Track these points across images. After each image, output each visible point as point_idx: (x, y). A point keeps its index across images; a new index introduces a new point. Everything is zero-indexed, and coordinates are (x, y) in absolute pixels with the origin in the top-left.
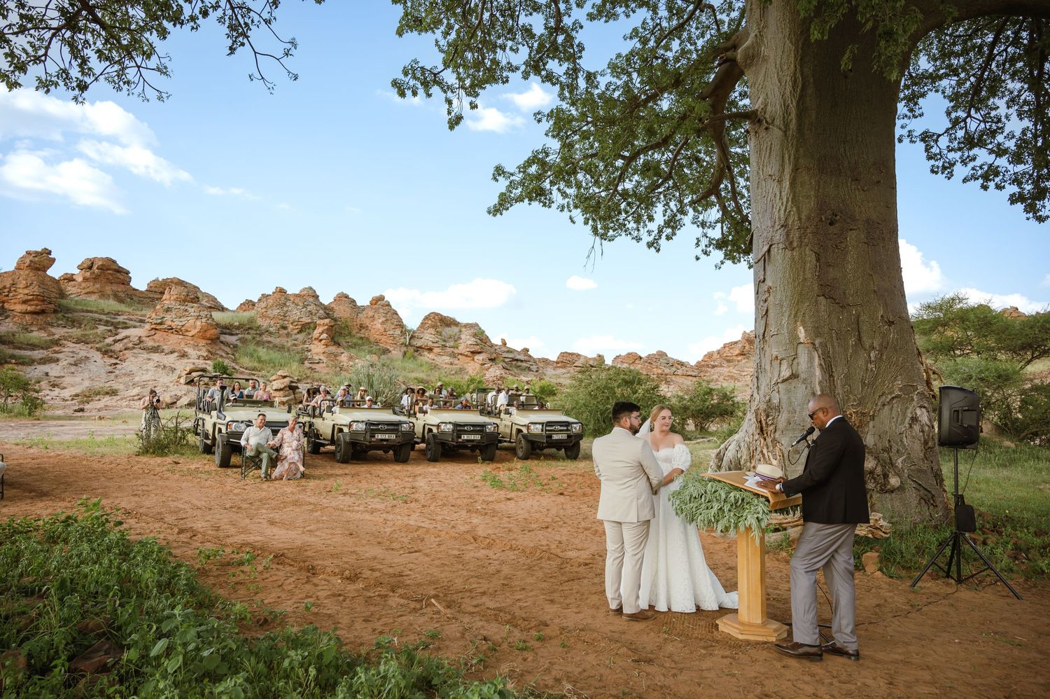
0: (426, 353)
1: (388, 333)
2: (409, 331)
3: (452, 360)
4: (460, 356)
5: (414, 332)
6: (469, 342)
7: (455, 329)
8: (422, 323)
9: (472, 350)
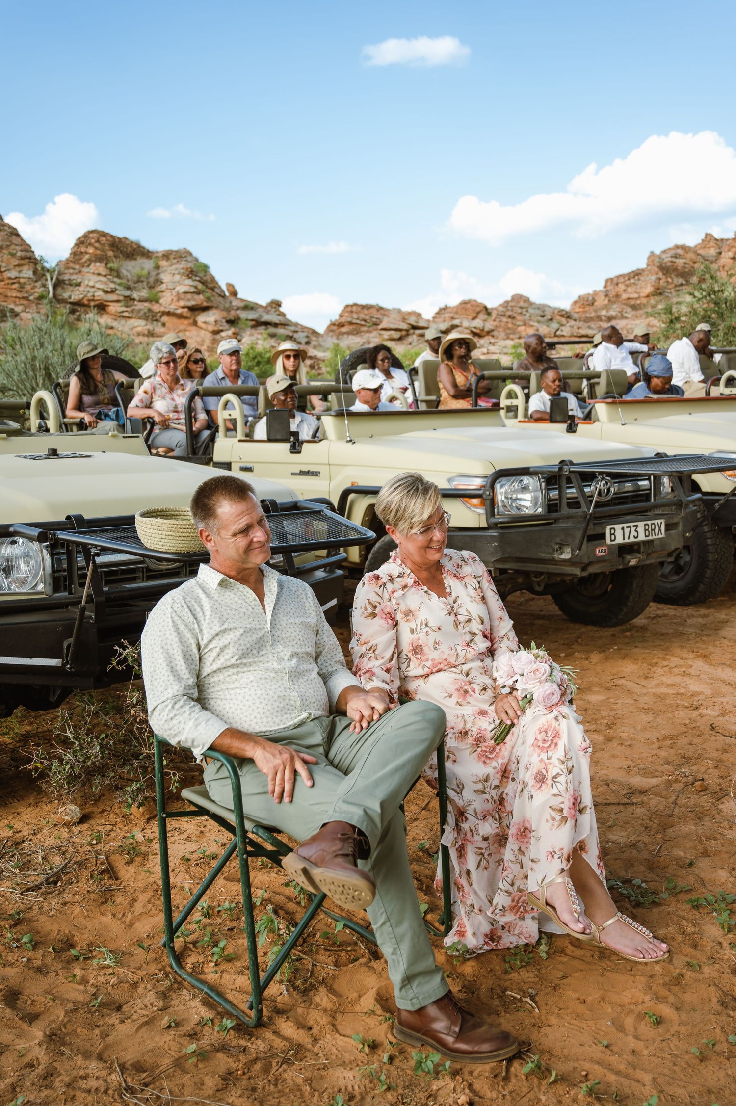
0: (93, 315)
2: (51, 271)
3: (150, 327)
4: (165, 319)
5: (61, 272)
6: (182, 289)
7: (148, 265)
8: (74, 253)
9: (191, 303)
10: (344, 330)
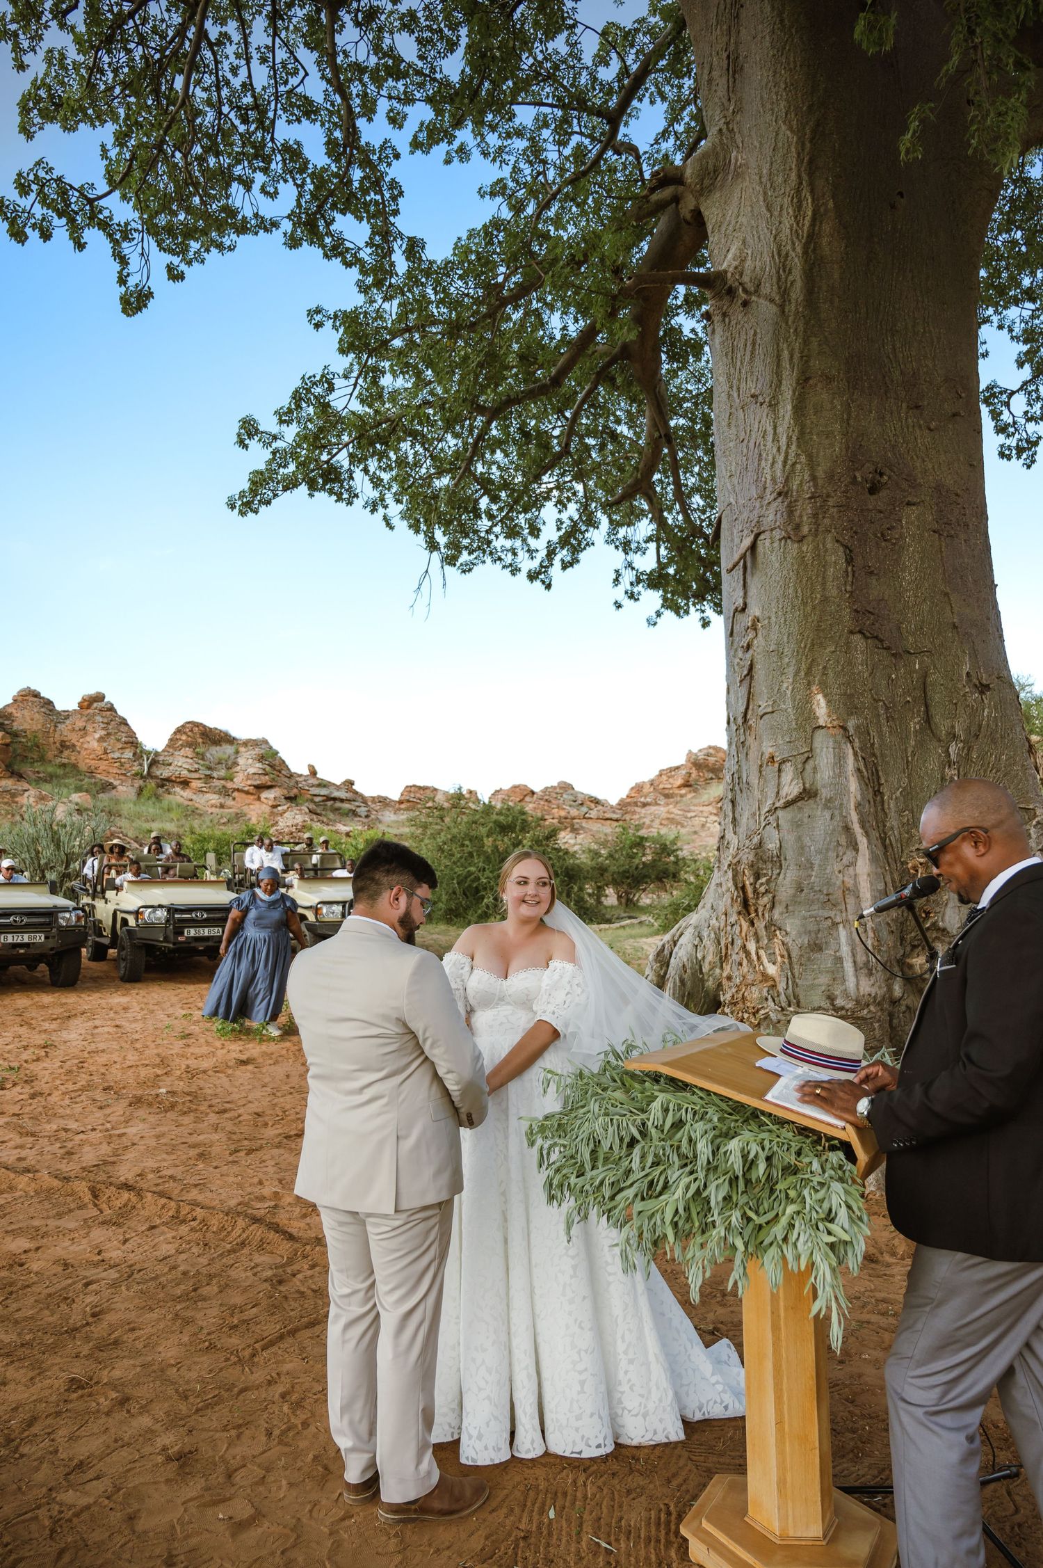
0: (178, 789)
1: (111, 755)
2: (149, 753)
3: (222, 800)
4: (236, 794)
5: (157, 754)
6: (252, 770)
7: (228, 749)
8: (171, 740)
9: (256, 783)
10: (403, 806)
